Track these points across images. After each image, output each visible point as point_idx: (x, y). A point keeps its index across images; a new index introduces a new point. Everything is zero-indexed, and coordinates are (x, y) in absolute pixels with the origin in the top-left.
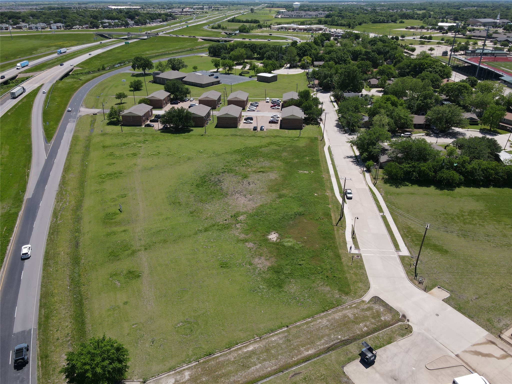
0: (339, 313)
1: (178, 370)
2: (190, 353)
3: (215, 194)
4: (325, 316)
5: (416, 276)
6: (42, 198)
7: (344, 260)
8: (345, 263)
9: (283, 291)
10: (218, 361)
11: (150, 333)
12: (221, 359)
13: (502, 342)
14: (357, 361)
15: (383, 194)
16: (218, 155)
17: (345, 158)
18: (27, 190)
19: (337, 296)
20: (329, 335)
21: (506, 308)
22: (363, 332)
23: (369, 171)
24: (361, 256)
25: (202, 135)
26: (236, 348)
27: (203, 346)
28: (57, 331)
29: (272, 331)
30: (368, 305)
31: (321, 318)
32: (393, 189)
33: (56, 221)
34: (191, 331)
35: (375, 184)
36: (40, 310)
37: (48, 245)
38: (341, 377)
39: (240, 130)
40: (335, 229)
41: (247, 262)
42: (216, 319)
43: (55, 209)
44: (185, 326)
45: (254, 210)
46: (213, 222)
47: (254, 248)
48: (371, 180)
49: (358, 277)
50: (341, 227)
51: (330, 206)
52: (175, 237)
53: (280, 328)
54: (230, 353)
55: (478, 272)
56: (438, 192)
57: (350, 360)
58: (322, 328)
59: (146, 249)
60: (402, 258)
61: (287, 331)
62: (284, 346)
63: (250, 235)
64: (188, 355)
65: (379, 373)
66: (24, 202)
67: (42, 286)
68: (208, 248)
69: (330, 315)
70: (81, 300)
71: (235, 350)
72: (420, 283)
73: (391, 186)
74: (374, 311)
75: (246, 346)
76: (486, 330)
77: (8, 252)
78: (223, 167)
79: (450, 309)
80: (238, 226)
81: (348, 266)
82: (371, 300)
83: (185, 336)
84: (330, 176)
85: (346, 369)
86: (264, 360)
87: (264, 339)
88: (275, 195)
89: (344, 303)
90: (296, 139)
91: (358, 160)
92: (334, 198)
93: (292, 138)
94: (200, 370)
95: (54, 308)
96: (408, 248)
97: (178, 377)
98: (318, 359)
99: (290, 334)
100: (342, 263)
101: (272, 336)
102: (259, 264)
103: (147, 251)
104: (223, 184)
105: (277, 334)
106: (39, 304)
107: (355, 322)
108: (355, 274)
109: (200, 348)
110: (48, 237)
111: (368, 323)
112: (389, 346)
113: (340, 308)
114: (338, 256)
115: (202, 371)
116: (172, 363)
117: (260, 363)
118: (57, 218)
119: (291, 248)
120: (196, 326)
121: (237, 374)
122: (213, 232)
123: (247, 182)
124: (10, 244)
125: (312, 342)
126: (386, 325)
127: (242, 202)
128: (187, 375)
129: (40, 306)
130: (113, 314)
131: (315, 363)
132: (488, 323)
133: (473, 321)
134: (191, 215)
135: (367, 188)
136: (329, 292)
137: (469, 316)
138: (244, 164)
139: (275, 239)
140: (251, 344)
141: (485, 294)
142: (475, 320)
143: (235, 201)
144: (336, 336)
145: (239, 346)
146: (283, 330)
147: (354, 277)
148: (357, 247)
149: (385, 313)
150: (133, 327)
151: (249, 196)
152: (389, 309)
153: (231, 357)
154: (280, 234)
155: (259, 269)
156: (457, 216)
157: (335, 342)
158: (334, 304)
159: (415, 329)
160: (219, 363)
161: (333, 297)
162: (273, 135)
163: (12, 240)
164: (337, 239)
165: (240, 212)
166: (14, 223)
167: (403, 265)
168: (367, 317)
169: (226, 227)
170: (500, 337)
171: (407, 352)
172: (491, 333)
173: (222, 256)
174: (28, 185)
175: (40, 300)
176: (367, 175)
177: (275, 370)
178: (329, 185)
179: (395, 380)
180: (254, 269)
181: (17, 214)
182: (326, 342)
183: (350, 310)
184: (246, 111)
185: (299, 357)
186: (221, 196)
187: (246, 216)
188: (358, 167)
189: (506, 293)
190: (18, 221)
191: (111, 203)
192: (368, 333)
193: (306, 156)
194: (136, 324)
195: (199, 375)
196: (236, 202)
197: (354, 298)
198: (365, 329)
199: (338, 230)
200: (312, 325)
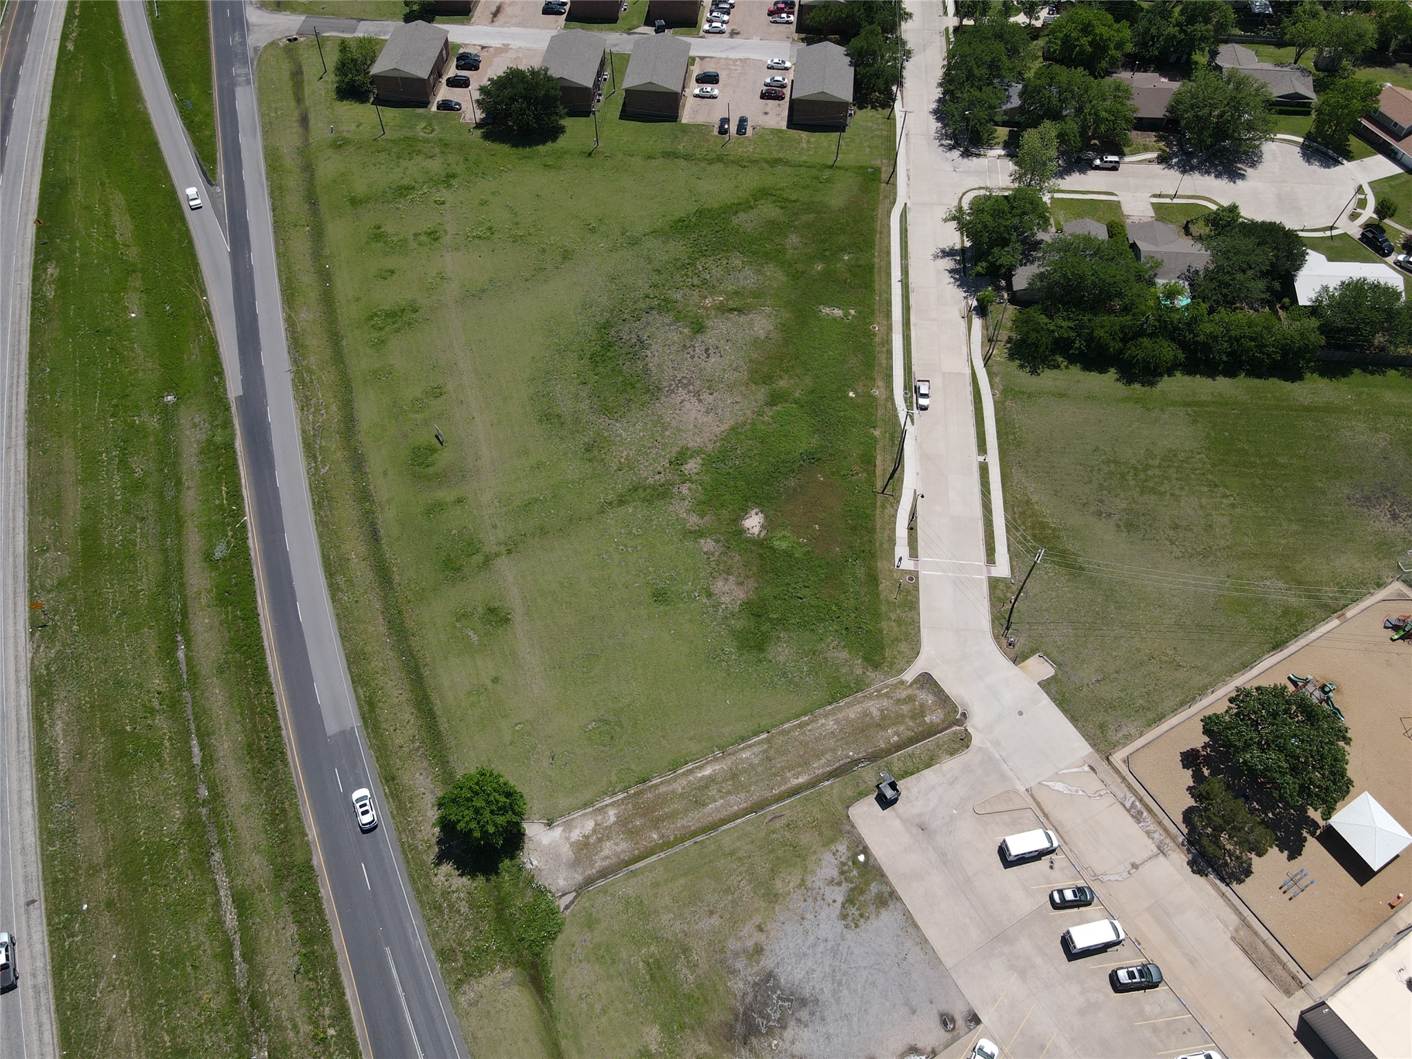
0: (858, 706)
1: (597, 806)
2: (614, 778)
3: (633, 387)
4: (833, 712)
5: (1007, 628)
6: (265, 395)
7: (884, 585)
8: (884, 594)
9: (764, 658)
10: (657, 792)
11: (546, 741)
12: (663, 789)
13: (1108, 768)
14: (871, 799)
15: (998, 395)
16: (634, 242)
17: (936, 257)
18: (224, 367)
19: (859, 671)
20: (834, 750)
21: (1141, 702)
22: (891, 745)
23: (982, 310)
24: (917, 578)
25: (590, 154)
26: (685, 769)
27: (633, 767)
28: (395, 730)
29: (743, 739)
30: (910, 691)
31: (826, 716)
32: (1024, 378)
33: (316, 468)
34: (612, 737)
35: (987, 359)
36: (355, 691)
37: (320, 536)
38: (842, 823)
39: (686, 129)
40: (879, 504)
41: (702, 588)
42: (650, 716)
43: (304, 431)
44: (601, 729)
45: (718, 444)
46: (634, 478)
47: (717, 554)
48: (982, 343)
49: (903, 628)
50: (891, 498)
51: (877, 433)
52: (562, 519)
53: (756, 734)
54: (675, 779)
55: (1121, 622)
56: (1121, 389)
57: (861, 795)
58: (825, 736)
59: (509, 552)
60: (994, 583)
61: (768, 740)
62: (760, 769)
63: (707, 518)
64: (611, 781)
65: (901, 819)
66: (234, 409)
67: (343, 638)
68: (627, 551)
69: (841, 709)
70: (417, 666)
71: (683, 774)
72: (1010, 644)
73: (1022, 366)
74: (917, 703)
75: (701, 768)
76: (1090, 744)
77: (252, 554)
78: (647, 290)
79: (1045, 700)
80: (685, 490)
81: (888, 602)
82: (915, 681)
83: (603, 748)
84: (890, 328)
85: (851, 811)
86: (729, 793)
87: (729, 754)
88: (761, 394)
89: (869, 686)
90: (826, 174)
91: (965, 266)
92: (889, 405)
93: (815, 172)
94: (631, 808)
95: (377, 684)
96: (1010, 558)
97: (599, 818)
98: (812, 793)
99: (771, 747)
100: (878, 595)
101: (743, 749)
102: (724, 593)
103: (512, 555)
104: (648, 352)
105: (750, 746)
106: (349, 677)
107: (880, 725)
108: (899, 622)
109: (628, 769)
110: (316, 514)
111: (902, 728)
112: (927, 773)
113: (860, 694)
114: (873, 579)
115: (634, 809)
116: (587, 794)
117: (722, 798)
118: (315, 457)
119: (788, 554)
120: (618, 729)
121: (687, 816)
122: (635, 507)
123: (703, 348)
124: (250, 535)
125: (806, 764)
126: (931, 731)
127: (693, 415)
128: (612, 815)
129: (353, 682)
130: (480, 702)
131: (806, 799)
132: (1098, 732)
133: (1076, 727)
134: (587, 456)
135: (968, 371)
136: (847, 661)
137: (1072, 716)
138: (696, 281)
139: (756, 531)
140: (708, 763)
141: (1117, 672)
142: (1080, 724)
143: (678, 411)
144: (845, 752)
145: (690, 766)
146: (762, 737)
147: (896, 629)
148: (914, 554)
149: (934, 709)
150: (517, 728)
151: (705, 396)
152: (943, 699)
153: (678, 786)
154: (766, 517)
155: (723, 606)
156: (1135, 468)
157: (841, 762)
158: (851, 688)
159: (976, 741)
160: (658, 796)
161: (852, 673)
162: (769, 157)
163: (249, 521)
164: (878, 530)
165: (687, 449)
166: (238, 475)
167: (991, 600)
168: (903, 716)
169: (661, 493)
170: (1108, 759)
171: (952, 783)
172: (1097, 751)
173: (655, 572)
174: (221, 349)
175: (349, 668)
176: (977, 322)
177: (743, 809)
178: (884, 362)
179: (923, 830)
180: (716, 606)
181: (230, 446)
182: (829, 763)
183: (876, 702)
184: (702, 33)
185: (783, 788)
186: (646, 397)
187: (701, 462)
188: (960, 293)
189: (1154, 670)
190: (241, 468)
191: (418, 416)
192: (899, 747)
193: (843, 250)
194: (520, 723)
195: (629, 816)
196: (678, 415)
197: (887, 675)
198: (896, 738)
199: (883, 507)
200: (810, 731)
